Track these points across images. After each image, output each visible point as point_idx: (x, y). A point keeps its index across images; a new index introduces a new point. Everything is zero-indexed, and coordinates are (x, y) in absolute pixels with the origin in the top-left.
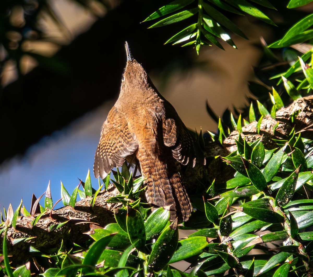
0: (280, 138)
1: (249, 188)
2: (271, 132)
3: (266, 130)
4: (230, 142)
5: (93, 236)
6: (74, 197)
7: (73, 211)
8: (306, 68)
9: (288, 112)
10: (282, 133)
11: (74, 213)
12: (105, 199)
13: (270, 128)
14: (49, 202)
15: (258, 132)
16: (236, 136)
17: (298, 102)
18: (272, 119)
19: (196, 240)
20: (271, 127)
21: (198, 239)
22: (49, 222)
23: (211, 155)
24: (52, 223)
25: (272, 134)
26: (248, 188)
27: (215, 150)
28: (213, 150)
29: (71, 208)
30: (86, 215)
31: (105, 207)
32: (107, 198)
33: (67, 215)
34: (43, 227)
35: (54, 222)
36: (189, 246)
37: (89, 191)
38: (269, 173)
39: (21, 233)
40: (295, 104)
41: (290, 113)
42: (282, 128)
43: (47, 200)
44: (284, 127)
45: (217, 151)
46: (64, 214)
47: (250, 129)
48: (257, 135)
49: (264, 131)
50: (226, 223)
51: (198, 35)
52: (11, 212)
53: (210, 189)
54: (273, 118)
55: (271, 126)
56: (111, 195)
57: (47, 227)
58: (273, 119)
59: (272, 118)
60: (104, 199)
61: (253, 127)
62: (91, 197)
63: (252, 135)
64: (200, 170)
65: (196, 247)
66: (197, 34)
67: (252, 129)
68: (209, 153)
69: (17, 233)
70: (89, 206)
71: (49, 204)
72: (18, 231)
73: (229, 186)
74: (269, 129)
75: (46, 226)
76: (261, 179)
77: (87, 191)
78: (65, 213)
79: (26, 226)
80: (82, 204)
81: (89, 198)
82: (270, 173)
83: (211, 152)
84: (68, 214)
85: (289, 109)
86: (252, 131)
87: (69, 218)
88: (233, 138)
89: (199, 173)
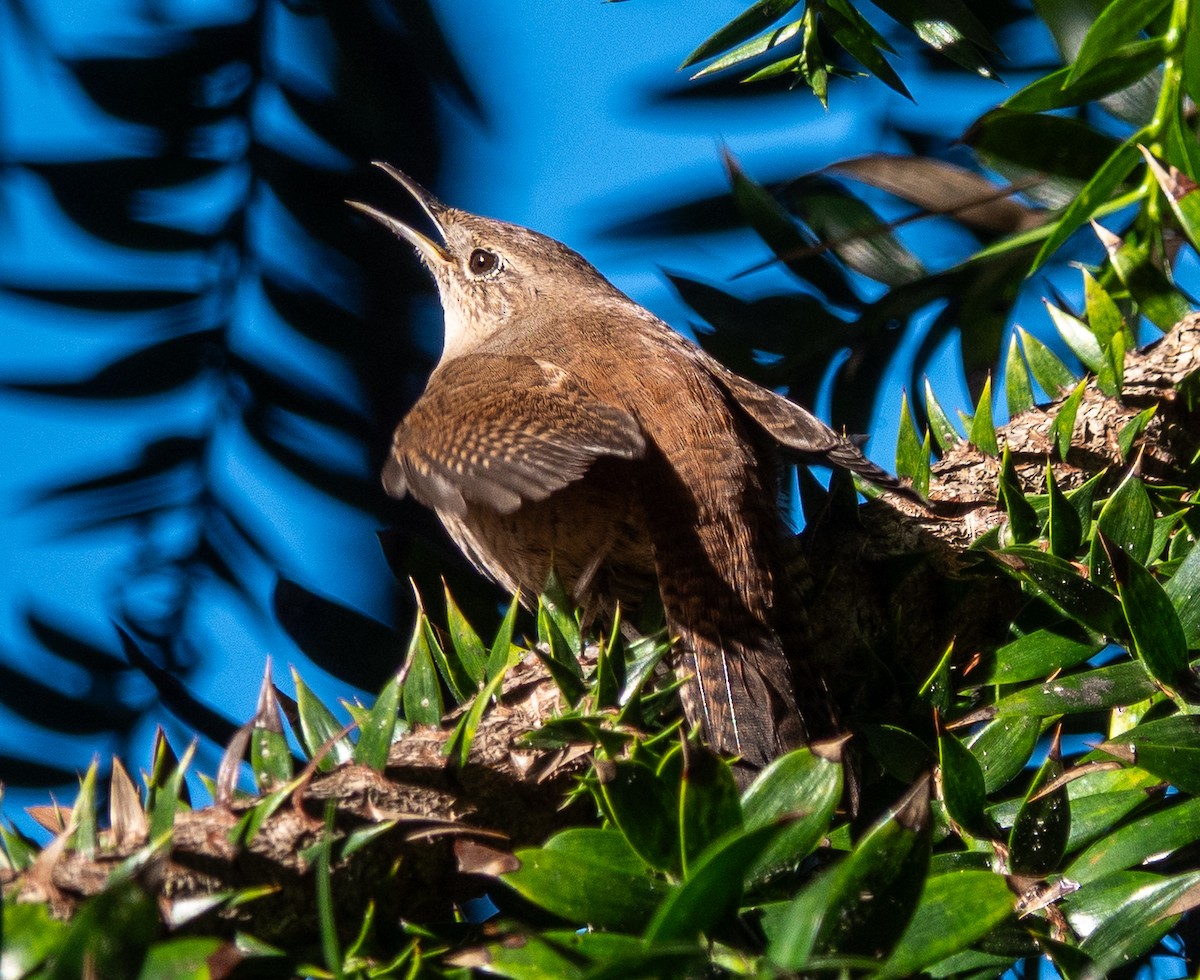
0: (1151, 479)
1: (1110, 677)
2: (1113, 454)
3: (1089, 444)
4: (958, 496)
5: (518, 881)
6: (384, 722)
7: (381, 786)
8: (1182, 190)
9: (1161, 368)
10: (1158, 457)
11: (388, 794)
12: (497, 737)
13: (1105, 435)
14: (271, 750)
15: (1063, 450)
16: (973, 469)
17: (1193, 330)
18: (1103, 399)
19: (962, 888)
20: (1110, 431)
21: (972, 881)
22: (296, 832)
23: (891, 549)
24: (308, 835)
25: (1116, 461)
26: (1102, 676)
27: (904, 529)
28: (895, 530)
29: (370, 774)
30: (436, 802)
31: (504, 768)
32: (505, 730)
33: (359, 801)
34: (274, 854)
35: (319, 830)
36: (937, 911)
37: (425, 702)
38: (1186, 607)
39: (195, 879)
40: (1182, 337)
41: (1172, 374)
42: (1155, 436)
43: (264, 743)
44: (1159, 433)
45: (911, 532)
46: (349, 799)
47: (1022, 442)
48: (1059, 466)
49: (1082, 447)
50: (1041, 823)
51: (809, 30)
52: (128, 794)
53: (929, 687)
54: (1109, 395)
55: (1106, 427)
56: (516, 718)
57: (293, 853)
58: (1108, 398)
59: (1103, 395)
60: (492, 735)
61: (1033, 432)
62: (434, 727)
63: (1039, 467)
64: (859, 610)
65: (967, 916)
66: (803, 27)
67: (1031, 442)
68: (882, 542)
69: (181, 877)
70: (440, 763)
71: (275, 760)
72: (183, 871)
73: (1005, 674)
74: (1102, 440)
75: (288, 848)
76: (1170, 632)
77: (417, 705)
78: (349, 794)
79: (206, 849)
80: (410, 759)
81: (427, 732)
82: (1194, 609)
83: (886, 537)
84: (366, 800)
85: (1161, 357)
86: (1032, 450)
87: (369, 812)
88: (962, 479)
89: (855, 626)
